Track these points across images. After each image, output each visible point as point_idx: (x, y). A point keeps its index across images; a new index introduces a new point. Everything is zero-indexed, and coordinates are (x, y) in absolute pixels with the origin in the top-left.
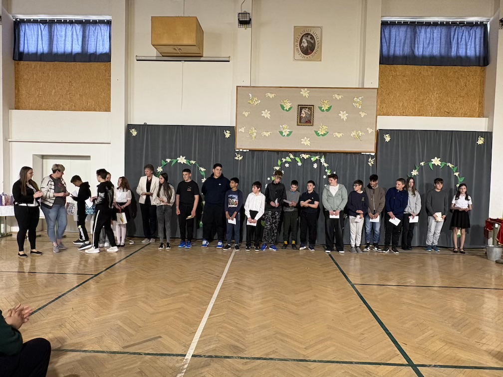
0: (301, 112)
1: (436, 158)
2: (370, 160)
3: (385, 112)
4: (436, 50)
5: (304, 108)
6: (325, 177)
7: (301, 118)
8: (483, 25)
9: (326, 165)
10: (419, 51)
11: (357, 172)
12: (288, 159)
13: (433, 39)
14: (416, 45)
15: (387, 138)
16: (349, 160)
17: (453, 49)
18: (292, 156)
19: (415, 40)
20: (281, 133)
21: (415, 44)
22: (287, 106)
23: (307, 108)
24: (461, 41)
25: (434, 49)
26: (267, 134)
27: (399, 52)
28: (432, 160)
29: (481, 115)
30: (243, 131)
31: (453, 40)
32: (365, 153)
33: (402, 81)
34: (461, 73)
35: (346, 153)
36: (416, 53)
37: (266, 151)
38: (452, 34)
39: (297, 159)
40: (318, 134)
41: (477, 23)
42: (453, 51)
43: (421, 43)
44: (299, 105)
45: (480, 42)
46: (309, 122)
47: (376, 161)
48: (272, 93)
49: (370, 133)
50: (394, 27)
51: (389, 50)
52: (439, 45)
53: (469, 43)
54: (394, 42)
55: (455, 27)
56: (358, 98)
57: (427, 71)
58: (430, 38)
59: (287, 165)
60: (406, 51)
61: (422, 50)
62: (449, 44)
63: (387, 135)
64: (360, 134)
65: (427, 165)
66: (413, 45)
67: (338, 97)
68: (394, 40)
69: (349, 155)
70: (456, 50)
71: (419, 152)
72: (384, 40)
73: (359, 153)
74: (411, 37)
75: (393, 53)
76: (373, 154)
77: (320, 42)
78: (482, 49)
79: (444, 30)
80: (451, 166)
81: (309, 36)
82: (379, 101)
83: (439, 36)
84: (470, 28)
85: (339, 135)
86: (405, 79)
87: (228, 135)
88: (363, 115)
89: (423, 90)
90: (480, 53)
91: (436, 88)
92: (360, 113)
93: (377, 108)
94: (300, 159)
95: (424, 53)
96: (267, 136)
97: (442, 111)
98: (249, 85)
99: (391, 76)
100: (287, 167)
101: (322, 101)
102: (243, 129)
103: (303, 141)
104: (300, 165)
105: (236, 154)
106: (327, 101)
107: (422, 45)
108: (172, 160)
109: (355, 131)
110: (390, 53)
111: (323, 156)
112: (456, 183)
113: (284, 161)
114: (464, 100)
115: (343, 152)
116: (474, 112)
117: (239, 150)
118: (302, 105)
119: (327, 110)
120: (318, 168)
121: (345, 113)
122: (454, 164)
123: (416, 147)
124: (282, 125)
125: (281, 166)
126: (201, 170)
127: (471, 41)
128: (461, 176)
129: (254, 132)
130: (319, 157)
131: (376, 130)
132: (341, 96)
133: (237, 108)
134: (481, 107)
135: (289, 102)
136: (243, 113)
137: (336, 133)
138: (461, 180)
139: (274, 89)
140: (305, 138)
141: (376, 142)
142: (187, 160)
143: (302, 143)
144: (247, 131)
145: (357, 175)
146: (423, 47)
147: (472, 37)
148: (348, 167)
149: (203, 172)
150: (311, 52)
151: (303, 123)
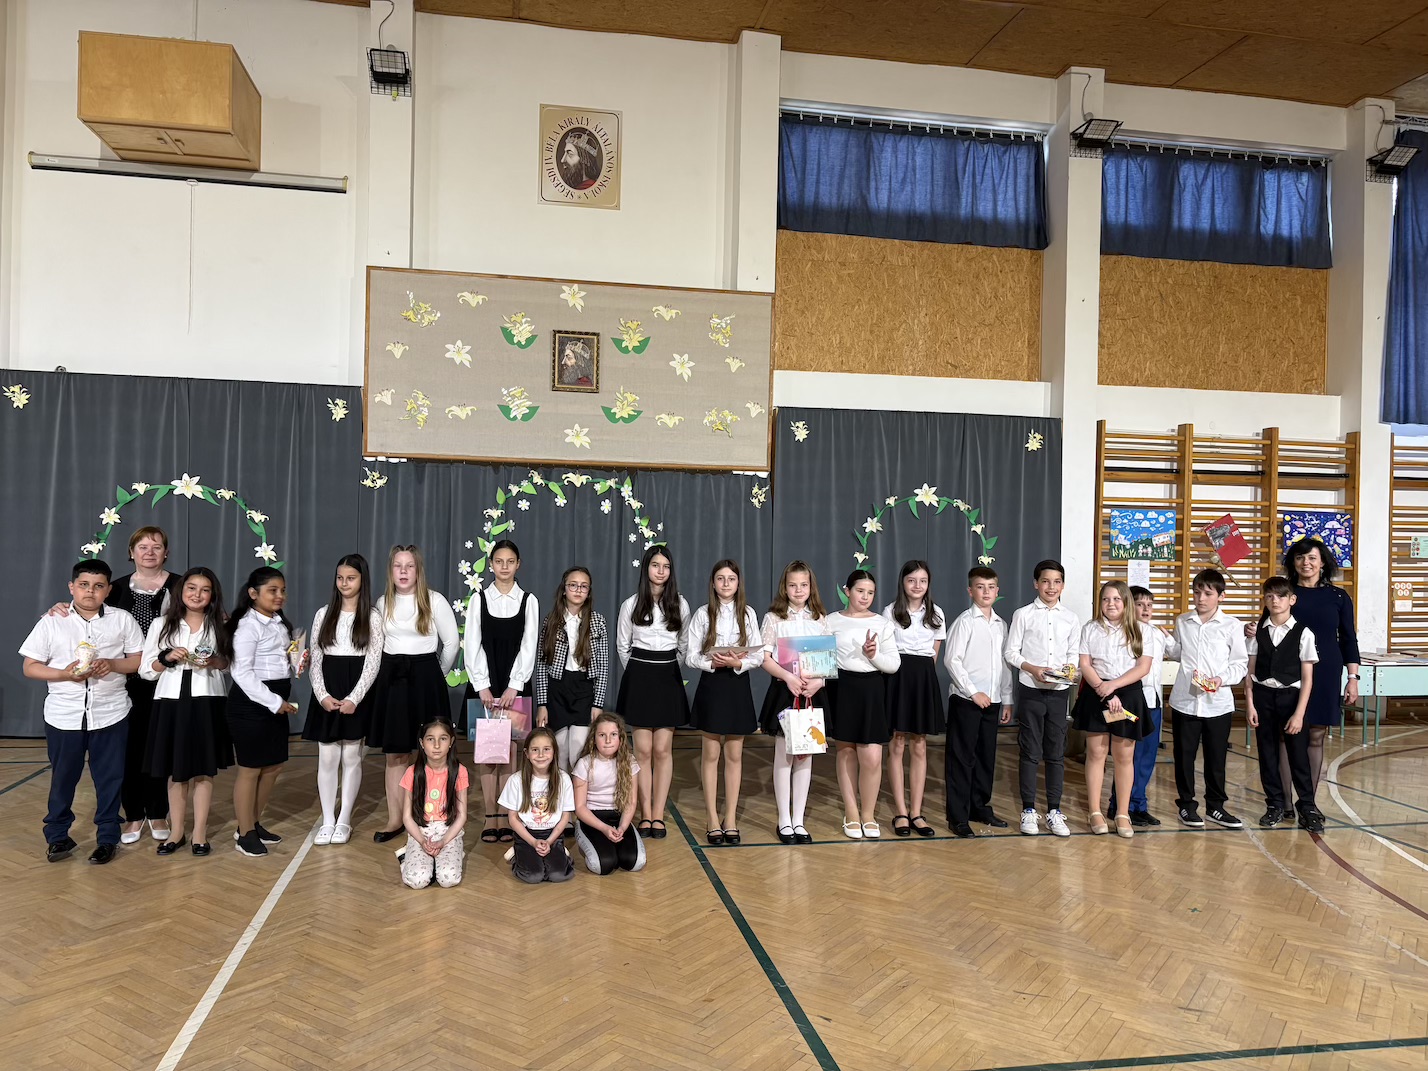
0: (562, 352)
1: (925, 486)
2: (755, 490)
3: (794, 359)
4: (921, 198)
5: (570, 340)
6: (633, 538)
7: (562, 368)
8: (1033, 145)
9: (636, 505)
10: (880, 200)
11: (721, 526)
12: (527, 487)
13: (914, 170)
14: (873, 184)
15: (801, 433)
16: (699, 490)
17: (964, 200)
18: (538, 479)
19: (869, 174)
20: (506, 410)
21: (868, 178)
22: (522, 332)
23: (579, 340)
24: (982, 180)
25: (917, 197)
26: (463, 413)
27: (828, 197)
28: (916, 491)
29: (1034, 374)
30: (390, 403)
31: (963, 177)
32: (741, 473)
33: (839, 277)
34: (985, 263)
35: (692, 472)
36: (873, 203)
37: (461, 461)
38: (961, 161)
39: (554, 487)
40: (611, 417)
41: (1018, 137)
42: (964, 205)
43: (885, 178)
44: (556, 332)
45: (1028, 186)
46: (585, 380)
47: (771, 494)
48: (477, 293)
49: (753, 415)
50: (814, 130)
51: (802, 192)
52: (929, 187)
53: (1001, 189)
54: (815, 171)
55: (966, 143)
56: (720, 318)
57: (901, 253)
58: (906, 167)
59: (524, 505)
60: (847, 197)
61: (886, 197)
62: (953, 184)
63: (800, 424)
64: (729, 418)
65: (903, 504)
66: (864, 182)
67: (668, 314)
68: (815, 167)
69: (699, 477)
70: (970, 205)
71: (882, 469)
72: (788, 164)
73: (725, 472)
74: (858, 160)
75: (812, 199)
76: (764, 475)
77: (614, 154)
78: (1032, 204)
79: (940, 148)
80: (963, 507)
81: (585, 137)
82: (778, 330)
83: (929, 164)
84: (1003, 149)
85: (671, 421)
86: (846, 272)
87: (339, 412)
88: (735, 365)
89: (890, 304)
90: (1027, 215)
91: (924, 301)
92: (727, 360)
93: (772, 346)
94: (563, 488)
95: (893, 206)
96: (463, 417)
97: (939, 360)
98: (406, 265)
99: (810, 263)
100: (523, 509)
101: (622, 322)
102: (389, 396)
103: (571, 434)
104: (563, 505)
105: (367, 469)
106: (635, 323)
107: (887, 183)
108: (153, 487)
109: (714, 411)
110: (806, 200)
111: (628, 480)
112: (978, 552)
113: (514, 493)
114: (992, 336)
115: (684, 467)
116: (1018, 365)
117: (376, 457)
118: (567, 332)
119: (638, 350)
120: (615, 512)
121: (686, 360)
122: (972, 503)
123: (876, 456)
124: (507, 389)
125: (506, 506)
126: (252, 519)
127: (1006, 181)
128: (988, 535)
129: (423, 406)
130: (616, 483)
131: (770, 408)
132: (674, 311)
133: (367, 331)
134: (1033, 354)
135: (526, 322)
136: (388, 348)
137: (663, 416)
138: (989, 544)
139: (483, 280)
140: (577, 427)
141: (770, 441)
142: (205, 487)
143: (567, 440)
144: (399, 402)
145: (721, 532)
146: (890, 189)
147: (1008, 173)
148: (698, 511)
149: (260, 524)
150: (591, 182)
151: (568, 384)
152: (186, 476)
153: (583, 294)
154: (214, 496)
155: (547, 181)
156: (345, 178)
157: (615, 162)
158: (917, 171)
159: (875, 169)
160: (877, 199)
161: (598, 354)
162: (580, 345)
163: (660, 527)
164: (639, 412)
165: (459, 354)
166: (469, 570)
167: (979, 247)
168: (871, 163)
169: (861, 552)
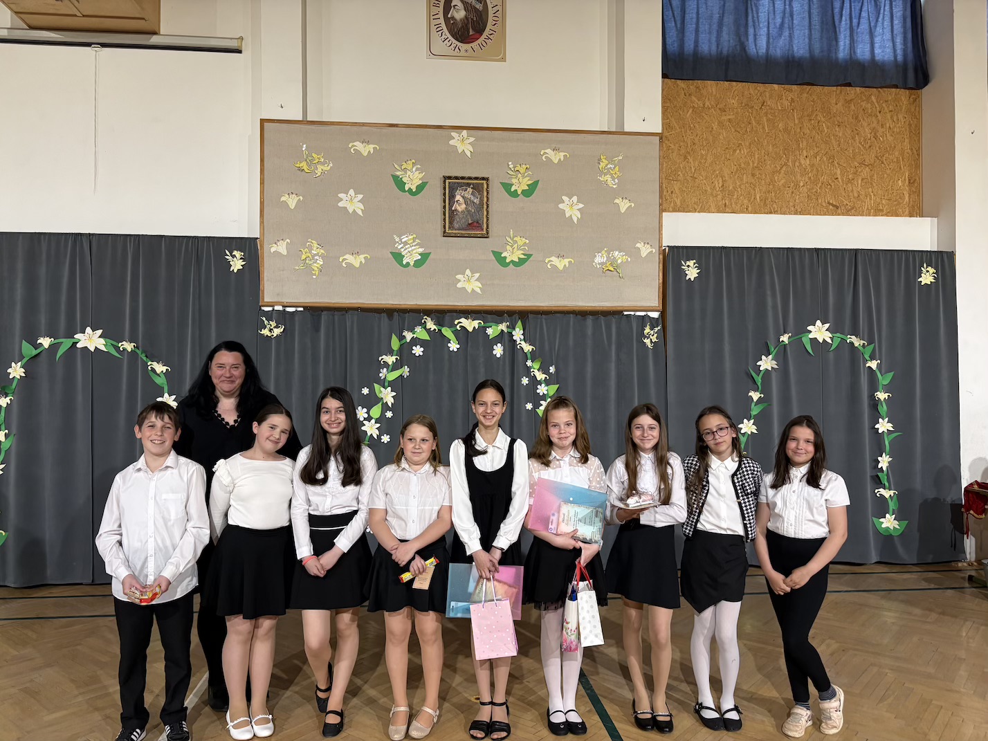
0: (452, 197)
1: (818, 322)
2: (647, 330)
3: (678, 203)
4: (799, 42)
5: (461, 185)
6: (525, 381)
7: (453, 213)
9: (527, 348)
10: (759, 45)
11: (613, 366)
12: (420, 333)
13: (792, 15)
14: (751, 31)
15: (692, 272)
16: (589, 331)
17: (841, 44)
18: (431, 325)
19: (747, 20)
20: (398, 257)
21: (746, 25)
22: (413, 179)
23: (468, 185)
24: (859, 24)
25: (796, 41)
26: (356, 261)
27: (707, 46)
28: (809, 328)
29: (916, 210)
30: (285, 253)
31: (840, 21)
32: (632, 313)
33: (720, 123)
34: (864, 104)
35: (583, 314)
36: (752, 49)
37: (356, 309)
39: (447, 332)
40: (502, 261)
42: (841, 48)
43: (763, 25)
44: (446, 178)
45: (904, 27)
46: (475, 226)
47: (663, 333)
48: (368, 143)
49: (644, 253)
51: (682, 42)
52: (807, 31)
53: (879, 30)
54: (694, 20)
56: (610, 161)
57: (780, 98)
58: (784, 13)
59: (418, 351)
60: (726, 44)
61: (765, 43)
62: (830, 28)
63: (691, 263)
64: (620, 259)
65: (797, 343)
66: (742, 29)
67: (556, 157)
68: (695, 16)
69: (590, 320)
70: (848, 48)
71: (775, 307)
73: (617, 313)
75: (692, 47)
76: (655, 315)
77: (499, 7)
78: (910, 45)
80: (857, 342)
83: (806, 8)
85: (561, 264)
86: (726, 118)
87: (237, 264)
88: (624, 205)
89: (770, 147)
90: (905, 55)
91: (805, 143)
92: (617, 201)
94: (456, 333)
95: (772, 51)
96: (357, 265)
97: (820, 201)
98: (300, 118)
99: (691, 111)
100: (417, 355)
101: (511, 166)
102: (284, 246)
103: (462, 279)
104: (456, 350)
105: (264, 319)
106: (524, 167)
107: (766, 29)
108: (57, 341)
109: (603, 252)
110: (686, 49)
111: (520, 321)
112: (874, 387)
113: (408, 339)
114: (873, 175)
115: (575, 308)
116: (899, 204)
117: (273, 306)
118: (456, 178)
119: (528, 193)
120: (507, 353)
121: (575, 201)
122: (866, 340)
123: (769, 292)
124: (400, 236)
125: (401, 352)
126: (153, 370)
127: (883, 23)
128: (883, 371)
129: (317, 254)
130: (508, 327)
131: (660, 247)
132: (562, 154)
133: (262, 183)
134: (914, 192)
135: (417, 169)
136: (283, 199)
137: (553, 258)
138: (884, 380)
139: (374, 129)
140: (468, 272)
141: (661, 281)
142: (108, 340)
143: (459, 285)
144: (294, 253)
145: (613, 374)
146: (768, 34)
147: (884, 14)
148: (589, 352)
149: (162, 376)
150: (478, 35)
151: (459, 229)
152: (88, 330)
153: (472, 139)
154: (117, 348)
155: (435, 35)
156: (241, 38)
157: (500, 16)
158: (795, 17)
159: (753, 17)
160: (756, 45)
161: (487, 198)
162: (470, 190)
163: (552, 369)
164: (529, 256)
165: (352, 202)
166: (366, 416)
167: (858, 89)
168: (750, 11)
169: (756, 390)
